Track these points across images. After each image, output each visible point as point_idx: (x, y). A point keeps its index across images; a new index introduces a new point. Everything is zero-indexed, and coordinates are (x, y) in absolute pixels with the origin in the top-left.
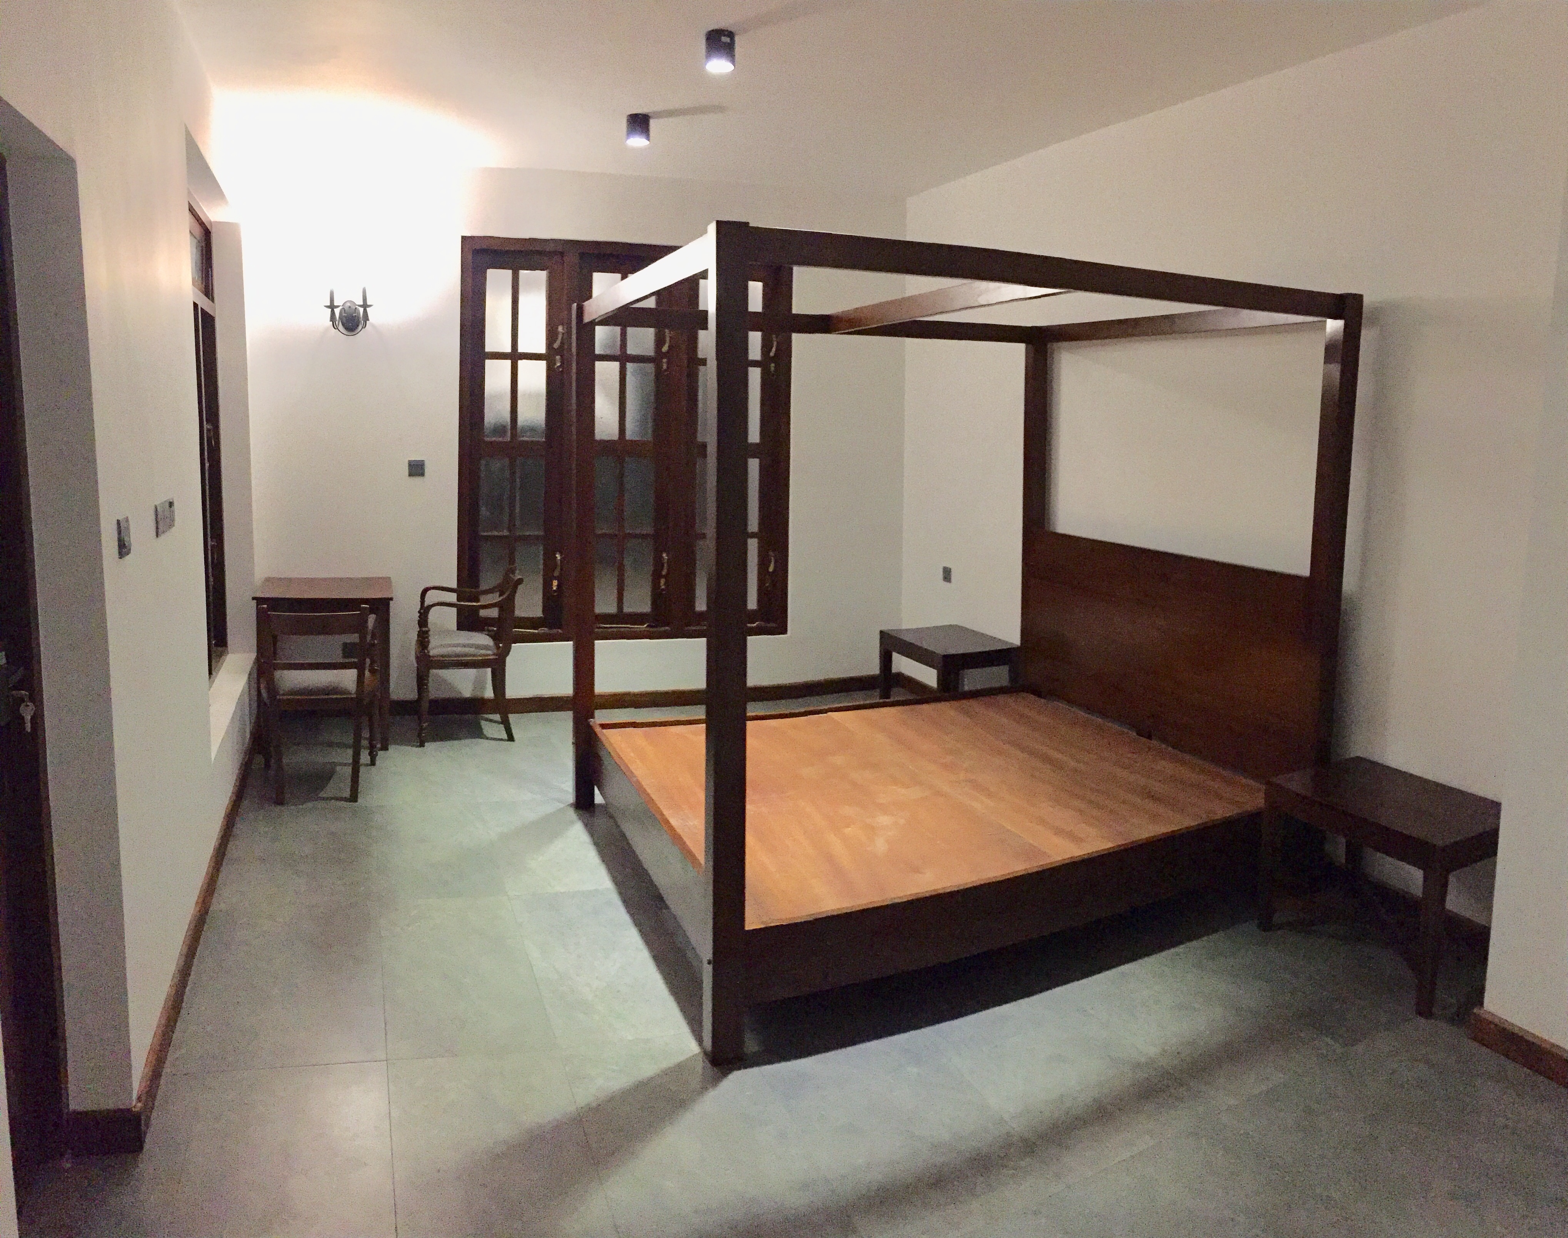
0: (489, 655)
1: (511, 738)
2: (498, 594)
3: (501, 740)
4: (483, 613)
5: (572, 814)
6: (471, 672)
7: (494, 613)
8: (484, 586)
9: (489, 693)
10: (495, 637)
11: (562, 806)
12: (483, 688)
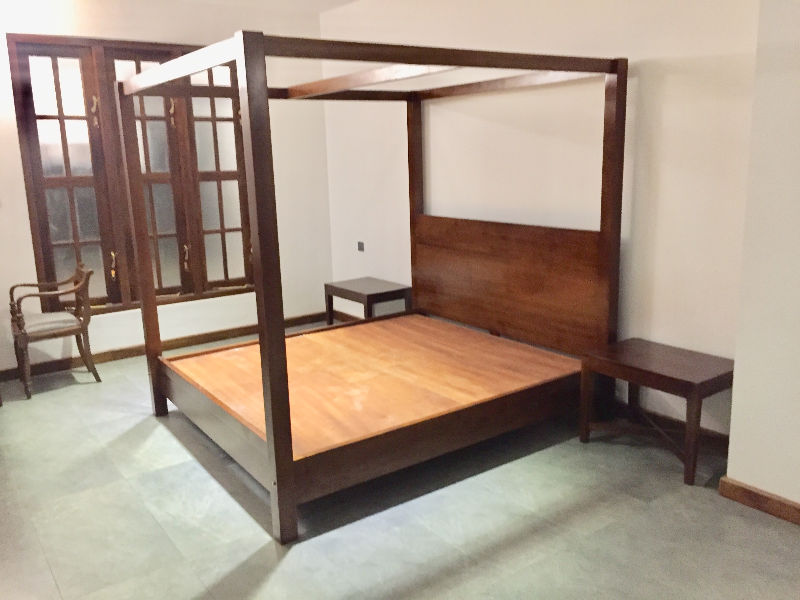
0: (74, 326)
1: (98, 380)
2: (73, 284)
3: (91, 383)
4: (62, 299)
5: (154, 420)
6: (60, 340)
7: (72, 297)
8: (59, 280)
9: (76, 353)
10: (77, 314)
11: (145, 417)
12: (71, 350)
